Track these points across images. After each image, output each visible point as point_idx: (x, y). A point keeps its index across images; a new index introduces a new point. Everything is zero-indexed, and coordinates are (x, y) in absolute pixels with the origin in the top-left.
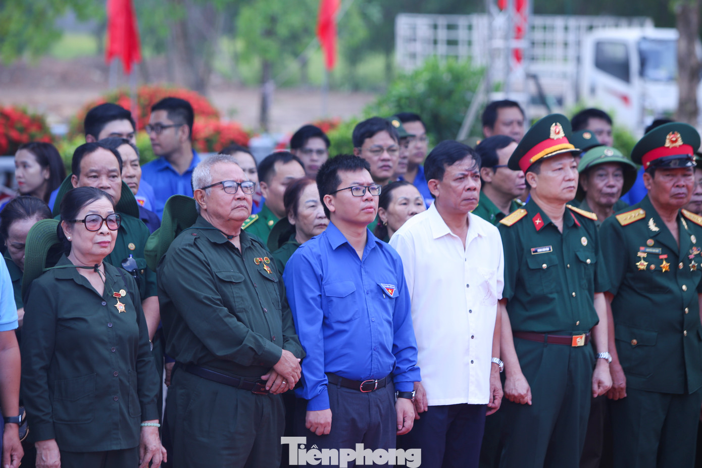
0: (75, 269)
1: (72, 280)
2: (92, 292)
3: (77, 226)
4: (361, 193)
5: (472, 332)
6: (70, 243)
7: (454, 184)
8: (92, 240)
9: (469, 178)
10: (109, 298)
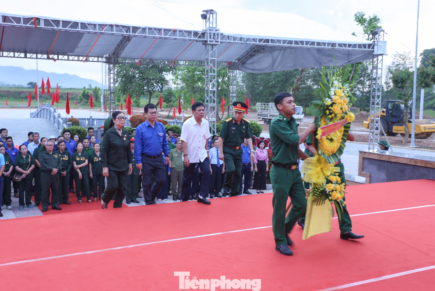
0: (115, 129)
1: (114, 132)
2: (119, 135)
3: (116, 119)
4: (152, 114)
5: (199, 147)
6: (114, 123)
7: (198, 112)
8: (120, 122)
9: (202, 111)
10: (122, 137)
